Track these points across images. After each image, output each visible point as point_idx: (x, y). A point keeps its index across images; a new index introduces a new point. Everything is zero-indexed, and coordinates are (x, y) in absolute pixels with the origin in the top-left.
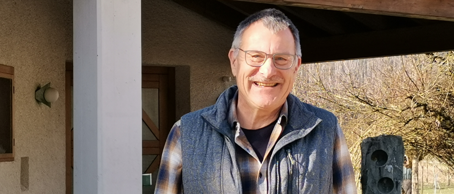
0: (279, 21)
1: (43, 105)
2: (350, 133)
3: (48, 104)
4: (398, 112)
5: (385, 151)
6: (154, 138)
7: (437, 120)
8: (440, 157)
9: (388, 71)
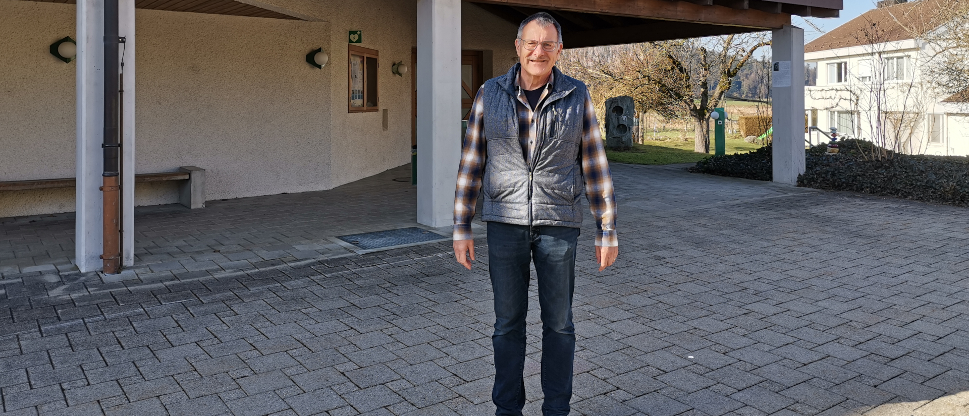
0: (546, 20)
1: (397, 75)
2: (598, 95)
3: (400, 75)
4: (630, 81)
5: (622, 106)
6: (469, 98)
7: (656, 87)
8: (659, 111)
9: (624, 54)
